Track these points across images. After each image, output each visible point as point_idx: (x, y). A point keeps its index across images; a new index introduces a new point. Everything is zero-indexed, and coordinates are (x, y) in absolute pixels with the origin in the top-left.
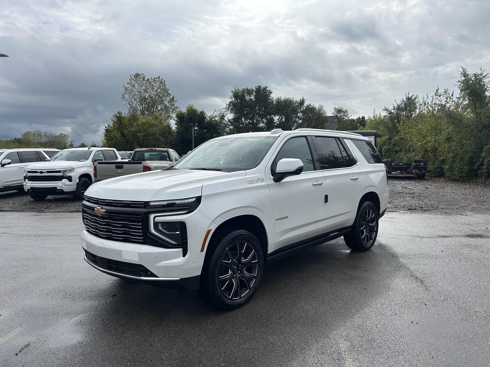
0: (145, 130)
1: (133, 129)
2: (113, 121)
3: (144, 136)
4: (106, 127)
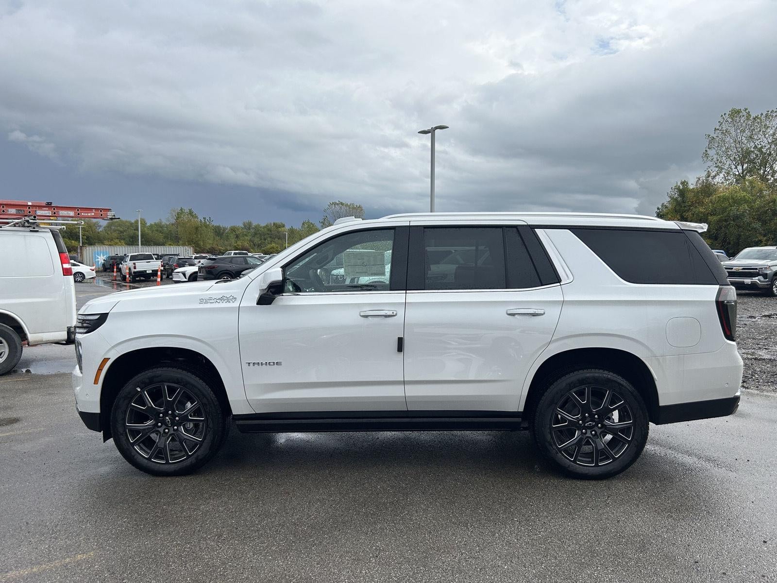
0: (724, 210)
1: (702, 210)
2: (670, 197)
3: (720, 221)
4: (658, 209)
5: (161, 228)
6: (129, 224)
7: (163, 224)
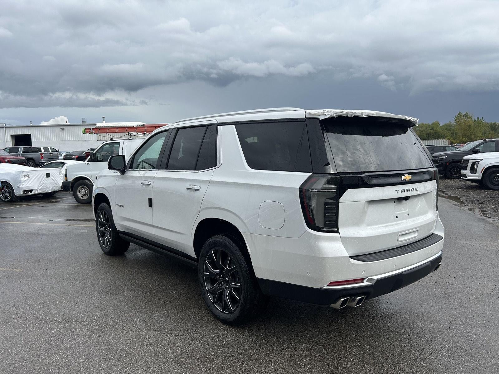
5: (450, 127)
6: (427, 126)
7: (452, 124)
